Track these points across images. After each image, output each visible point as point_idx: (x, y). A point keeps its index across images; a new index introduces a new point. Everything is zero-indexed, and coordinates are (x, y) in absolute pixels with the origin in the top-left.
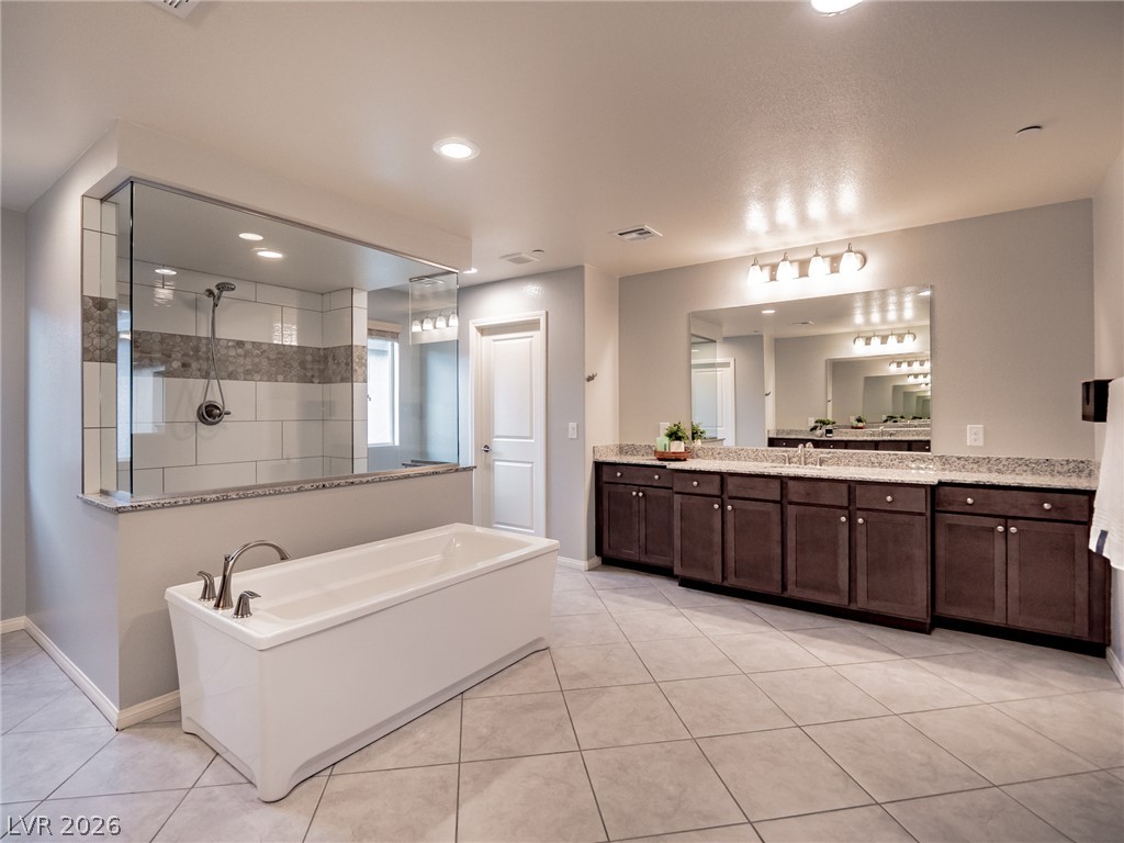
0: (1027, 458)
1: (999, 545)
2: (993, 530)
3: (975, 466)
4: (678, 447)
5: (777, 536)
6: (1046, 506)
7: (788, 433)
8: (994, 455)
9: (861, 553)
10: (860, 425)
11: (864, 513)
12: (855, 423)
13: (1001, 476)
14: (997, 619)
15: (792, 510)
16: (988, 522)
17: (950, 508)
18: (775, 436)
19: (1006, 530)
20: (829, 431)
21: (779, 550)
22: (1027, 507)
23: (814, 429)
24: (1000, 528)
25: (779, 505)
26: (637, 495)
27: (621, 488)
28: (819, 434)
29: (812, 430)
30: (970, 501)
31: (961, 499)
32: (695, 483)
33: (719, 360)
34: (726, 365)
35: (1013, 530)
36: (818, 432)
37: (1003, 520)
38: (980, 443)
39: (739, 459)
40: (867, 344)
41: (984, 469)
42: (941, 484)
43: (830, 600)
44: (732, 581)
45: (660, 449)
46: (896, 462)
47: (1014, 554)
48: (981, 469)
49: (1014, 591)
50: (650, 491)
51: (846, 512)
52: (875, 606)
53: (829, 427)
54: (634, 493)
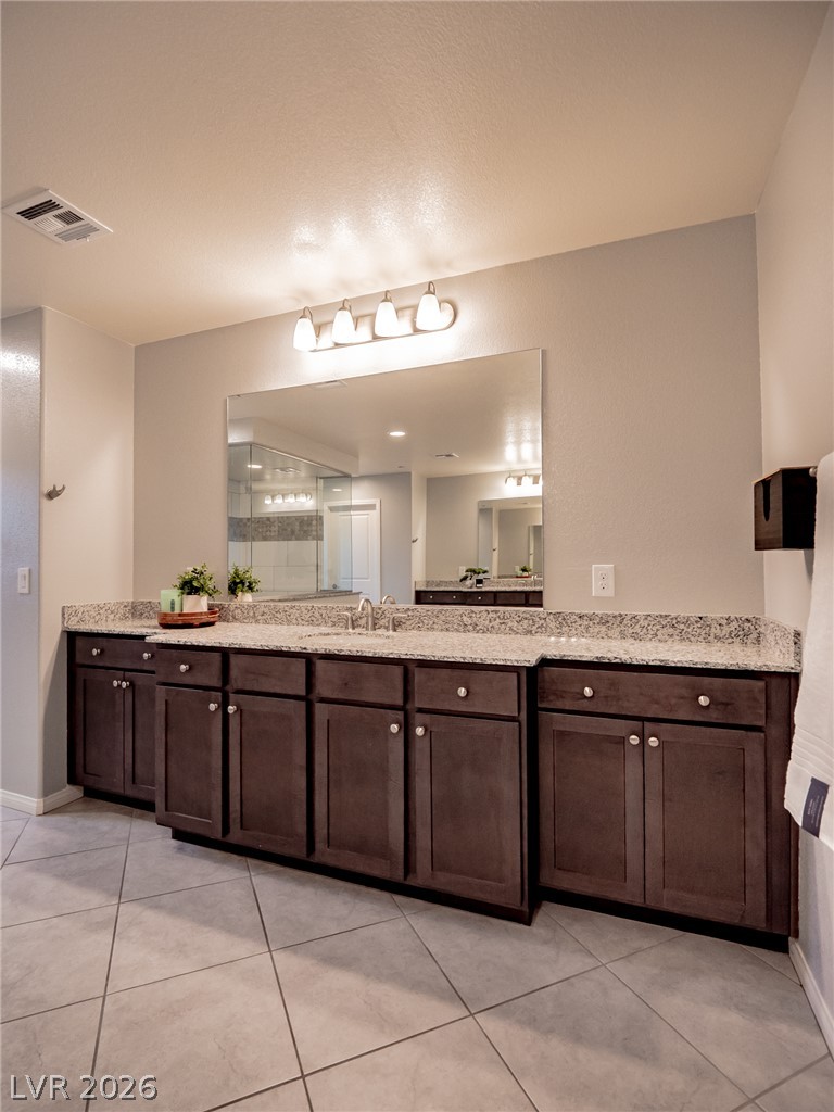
0: (673, 615)
1: (633, 770)
2: (623, 741)
3: (603, 628)
4: (199, 605)
5: (300, 758)
6: (704, 701)
7: (438, 585)
8: (628, 611)
9: (422, 785)
10: (526, 574)
11: (426, 718)
12: (520, 573)
13: (637, 644)
14: (629, 895)
15: (321, 711)
16: (617, 727)
17: (559, 704)
18: (423, 588)
19: (643, 741)
20: (479, 582)
21: (302, 782)
22: (673, 701)
23: (465, 578)
24: (634, 740)
25: (303, 703)
26: (119, 686)
27: (100, 675)
28: (469, 586)
29: (461, 580)
30: (588, 692)
31: (576, 689)
32: (183, 667)
33: (355, 502)
34: (371, 507)
35: (653, 742)
36: (468, 582)
37: (636, 725)
38: (610, 592)
39: (289, 622)
40: (519, 484)
41: (615, 632)
42: (545, 662)
43: (377, 869)
44: (236, 835)
45: (166, 608)
46: (496, 623)
47: (655, 785)
48: (610, 633)
49: (655, 845)
50: (140, 679)
51: (400, 715)
52: (443, 882)
53: (481, 576)
54: (115, 683)
